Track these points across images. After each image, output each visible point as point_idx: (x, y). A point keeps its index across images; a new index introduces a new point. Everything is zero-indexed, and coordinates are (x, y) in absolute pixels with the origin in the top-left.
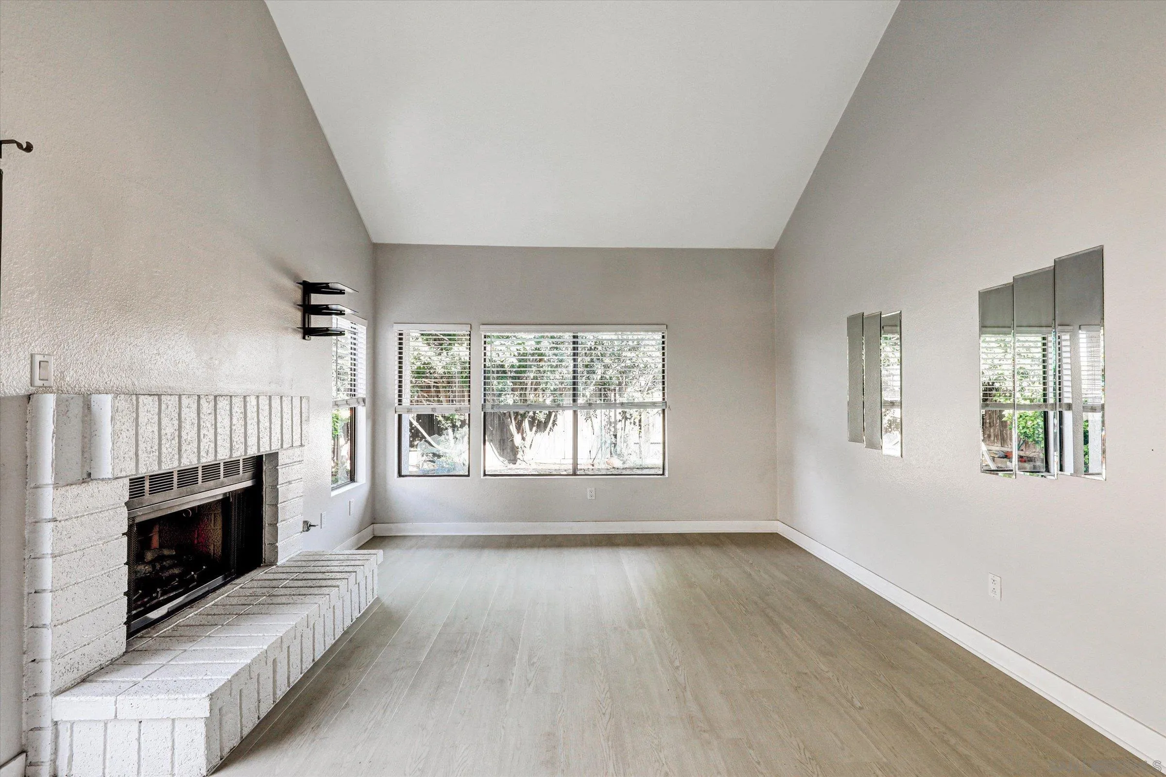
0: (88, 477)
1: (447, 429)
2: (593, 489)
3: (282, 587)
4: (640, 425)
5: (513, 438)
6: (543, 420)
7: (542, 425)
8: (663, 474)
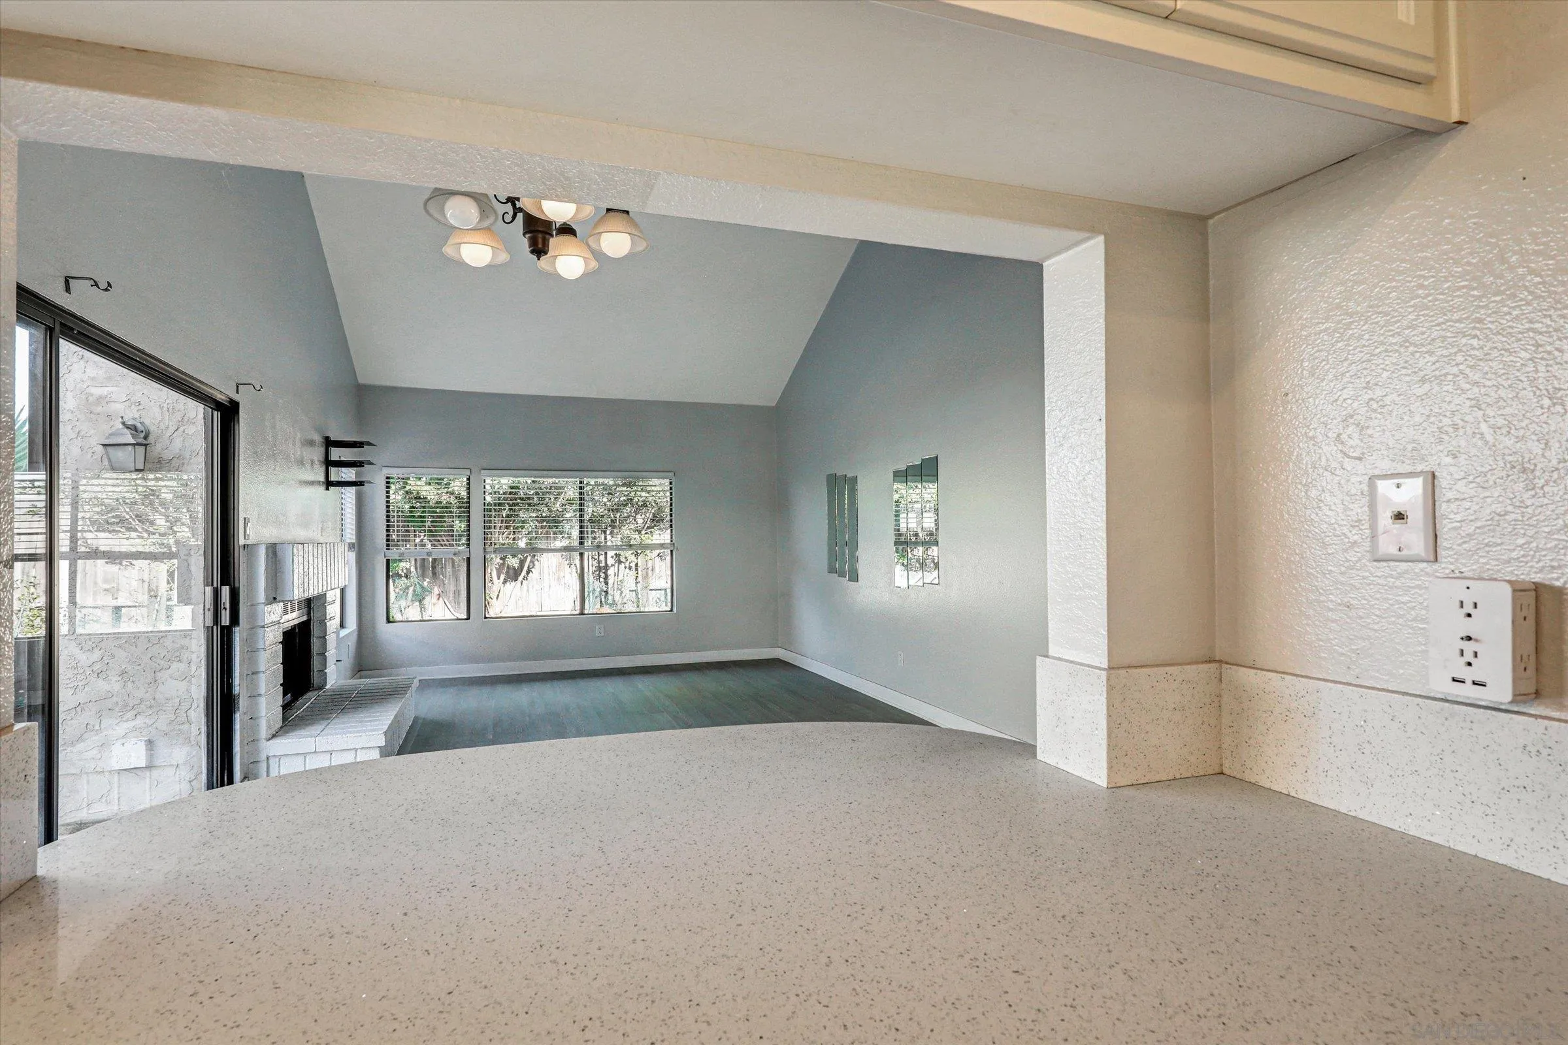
0: (275, 598)
2: (602, 626)
3: (354, 697)
4: (637, 570)
7: (514, 574)
8: (672, 610)
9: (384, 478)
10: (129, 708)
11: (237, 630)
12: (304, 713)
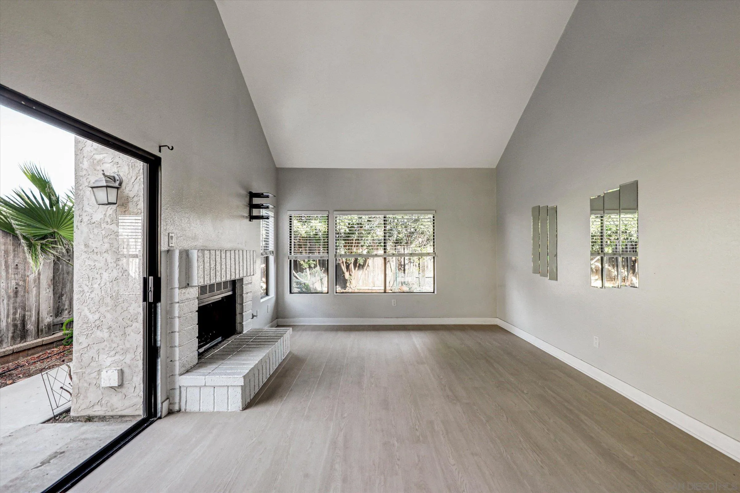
0: (188, 285)
1: (306, 269)
2: (395, 300)
3: (251, 342)
4: (419, 267)
5: (344, 274)
6: (362, 264)
7: (361, 267)
8: (434, 292)
9: (289, 217)
10: (112, 349)
11: (159, 305)
12: (221, 353)
